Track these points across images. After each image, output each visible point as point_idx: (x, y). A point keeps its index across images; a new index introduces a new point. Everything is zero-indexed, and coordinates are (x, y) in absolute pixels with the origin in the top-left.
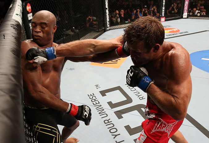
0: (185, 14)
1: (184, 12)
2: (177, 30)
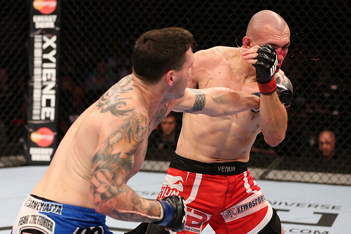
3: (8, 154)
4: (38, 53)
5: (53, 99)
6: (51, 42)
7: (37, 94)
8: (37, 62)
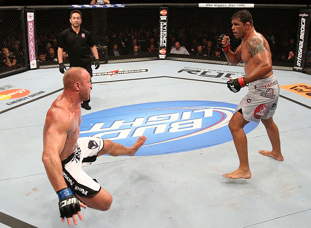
0: (33, 63)
1: (30, 59)
2: (25, 91)
3: (152, 57)
4: (161, 27)
5: (166, 40)
6: (165, 24)
7: (161, 39)
8: (161, 30)
